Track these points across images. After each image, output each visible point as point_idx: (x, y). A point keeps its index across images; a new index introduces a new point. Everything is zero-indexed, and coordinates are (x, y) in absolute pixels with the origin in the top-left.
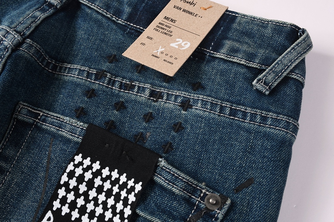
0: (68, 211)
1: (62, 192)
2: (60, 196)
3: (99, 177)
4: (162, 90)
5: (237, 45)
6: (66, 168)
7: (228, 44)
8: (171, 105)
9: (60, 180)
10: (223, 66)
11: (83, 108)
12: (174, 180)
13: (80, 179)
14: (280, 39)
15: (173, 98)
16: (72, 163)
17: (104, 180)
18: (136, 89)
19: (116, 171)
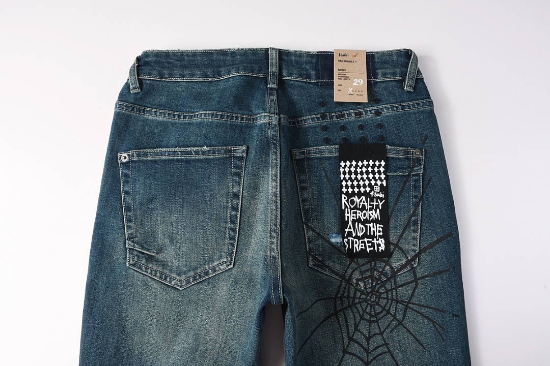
0: (352, 190)
1: (344, 183)
2: (344, 186)
3: (358, 168)
4: (360, 110)
5: (384, 71)
6: (340, 171)
7: (379, 72)
8: (370, 116)
9: (340, 178)
10: (383, 85)
11: (327, 138)
12: (398, 152)
13: (350, 173)
14: (402, 59)
15: (369, 112)
16: (341, 168)
17: (361, 168)
18: (346, 116)
19: (365, 161)
